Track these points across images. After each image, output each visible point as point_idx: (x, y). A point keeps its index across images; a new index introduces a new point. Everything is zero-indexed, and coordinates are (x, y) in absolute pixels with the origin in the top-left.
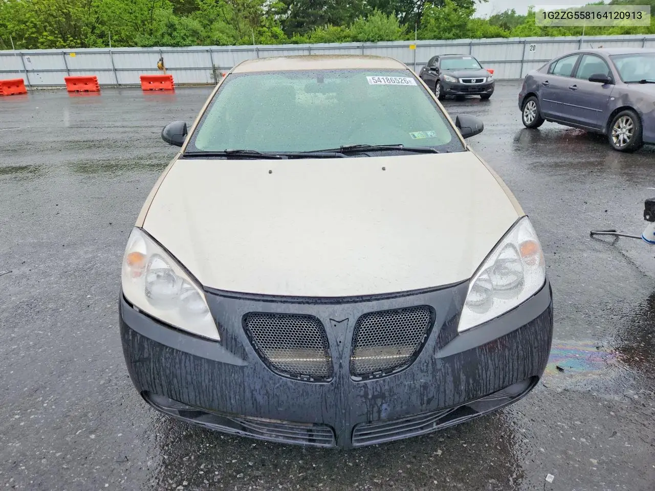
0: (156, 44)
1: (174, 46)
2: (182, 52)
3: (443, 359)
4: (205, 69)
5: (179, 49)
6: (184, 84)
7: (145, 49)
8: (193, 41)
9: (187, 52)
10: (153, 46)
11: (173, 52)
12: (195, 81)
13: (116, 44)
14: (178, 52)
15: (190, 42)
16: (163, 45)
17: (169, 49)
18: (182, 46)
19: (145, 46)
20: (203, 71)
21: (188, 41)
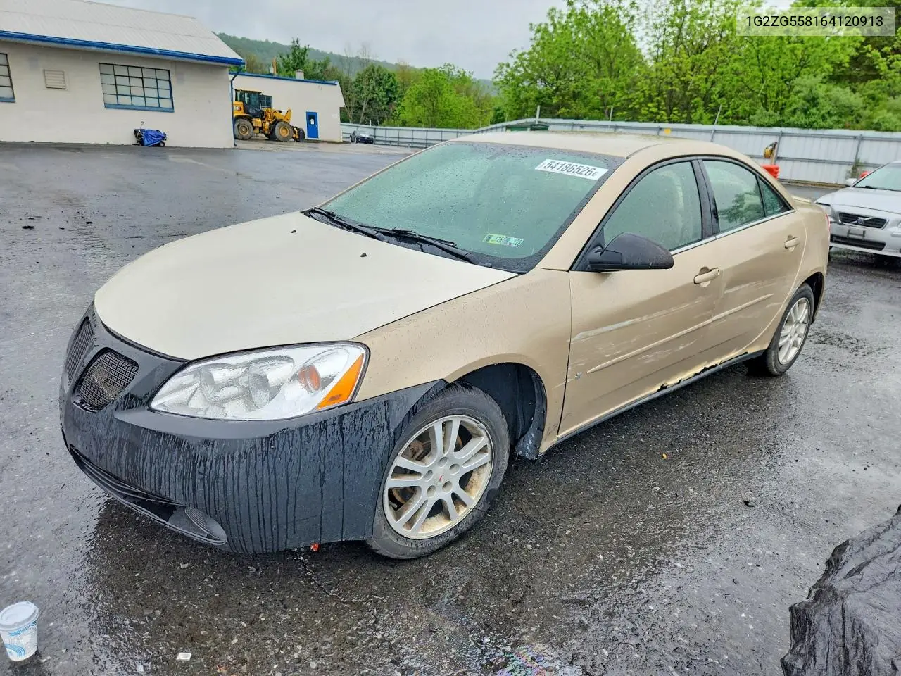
0: (778, 124)
1: (805, 128)
2: (815, 136)
3: (119, 421)
4: (841, 163)
5: (811, 131)
6: (797, 182)
7: (761, 130)
8: (839, 122)
9: (822, 137)
10: (774, 125)
11: (799, 135)
12: (817, 180)
13: (726, 121)
14: (807, 136)
15: (831, 123)
16: (789, 125)
17: (796, 130)
18: (816, 128)
19: (762, 126)
20: (836, 166)
21: (829, 121)
